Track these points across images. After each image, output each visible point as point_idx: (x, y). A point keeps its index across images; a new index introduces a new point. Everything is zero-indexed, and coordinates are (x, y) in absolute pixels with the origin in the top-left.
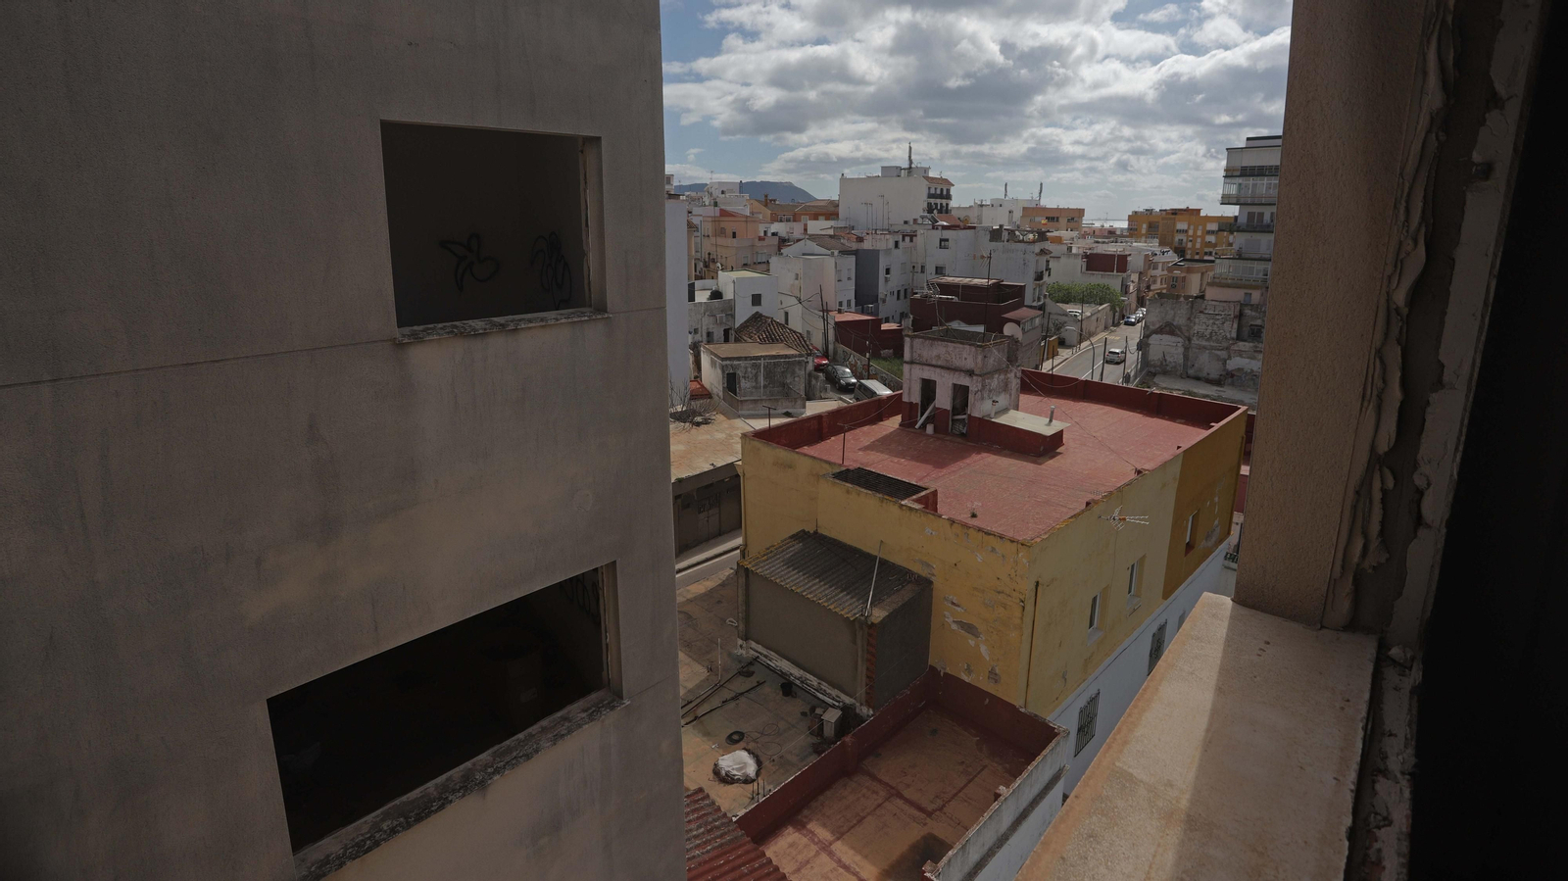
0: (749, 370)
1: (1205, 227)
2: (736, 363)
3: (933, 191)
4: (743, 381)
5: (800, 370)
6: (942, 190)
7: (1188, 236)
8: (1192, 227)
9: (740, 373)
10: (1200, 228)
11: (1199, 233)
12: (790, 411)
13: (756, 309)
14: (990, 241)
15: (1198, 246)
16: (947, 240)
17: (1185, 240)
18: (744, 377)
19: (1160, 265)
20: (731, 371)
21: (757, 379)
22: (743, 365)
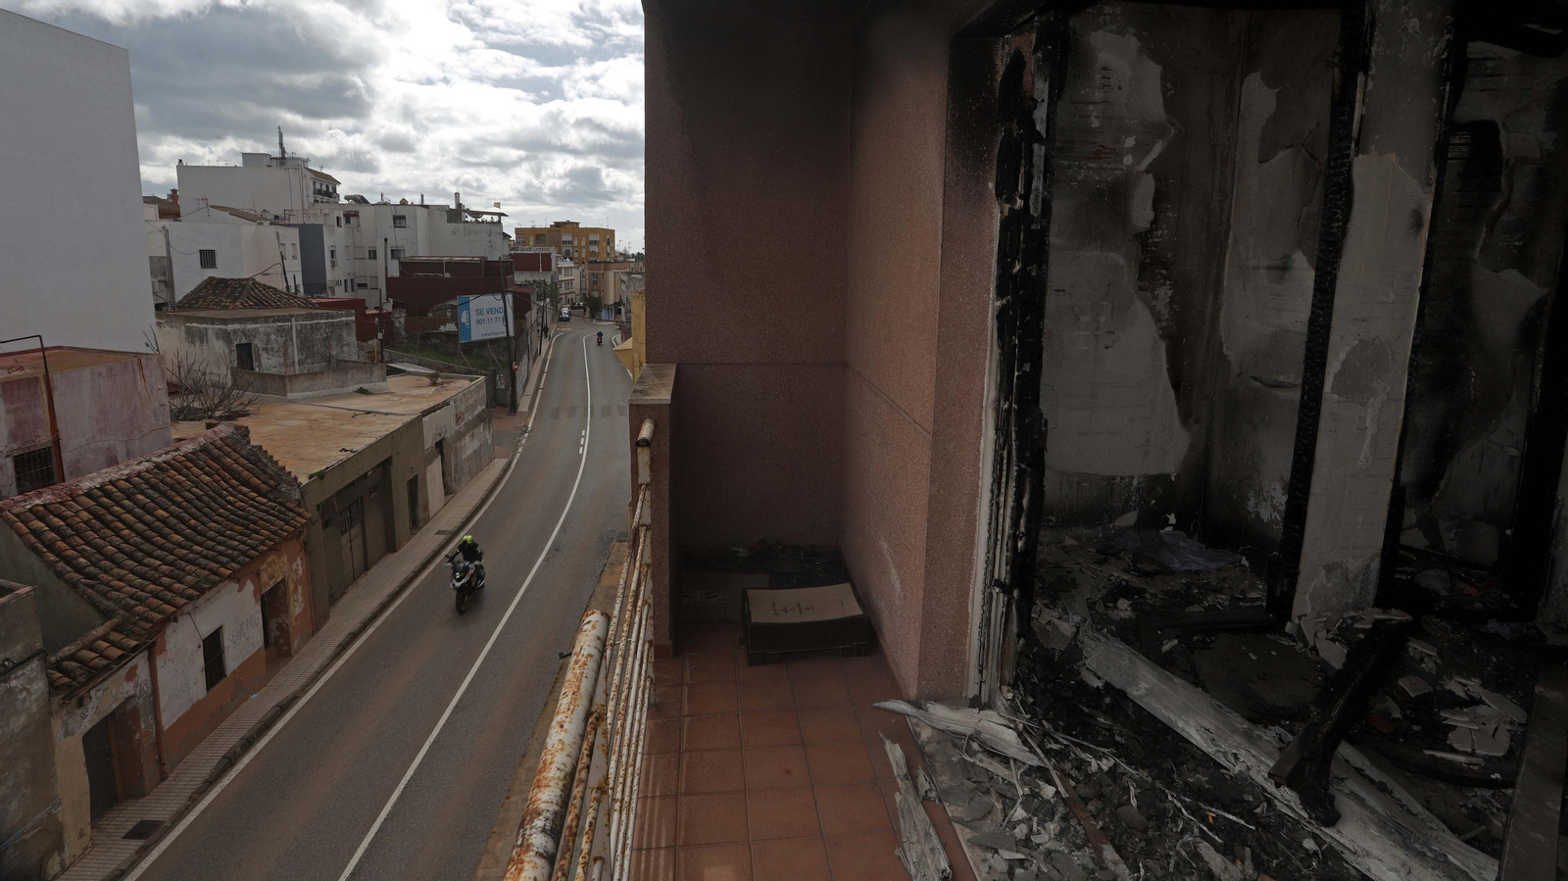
0: (273, 337)
1: (587, 238)
2: (250, 326)
3: (318, 187)
4: (264, 355)
5: (349, 335)
6: (327, 187)
7: (574, 247)
8: (576, 238)
9: (258, 343)
10: (584, 239)
11: (583, 243)
12: (365, 386)
13: (210, 273)
14: (449, 221)
15: (584, 255)
16: (403, 218)
17: (571, 251)
18: (266, 350)
19: (563, 270)
20: (244, 341)
21: (286, 350)
22: (262, 330)
